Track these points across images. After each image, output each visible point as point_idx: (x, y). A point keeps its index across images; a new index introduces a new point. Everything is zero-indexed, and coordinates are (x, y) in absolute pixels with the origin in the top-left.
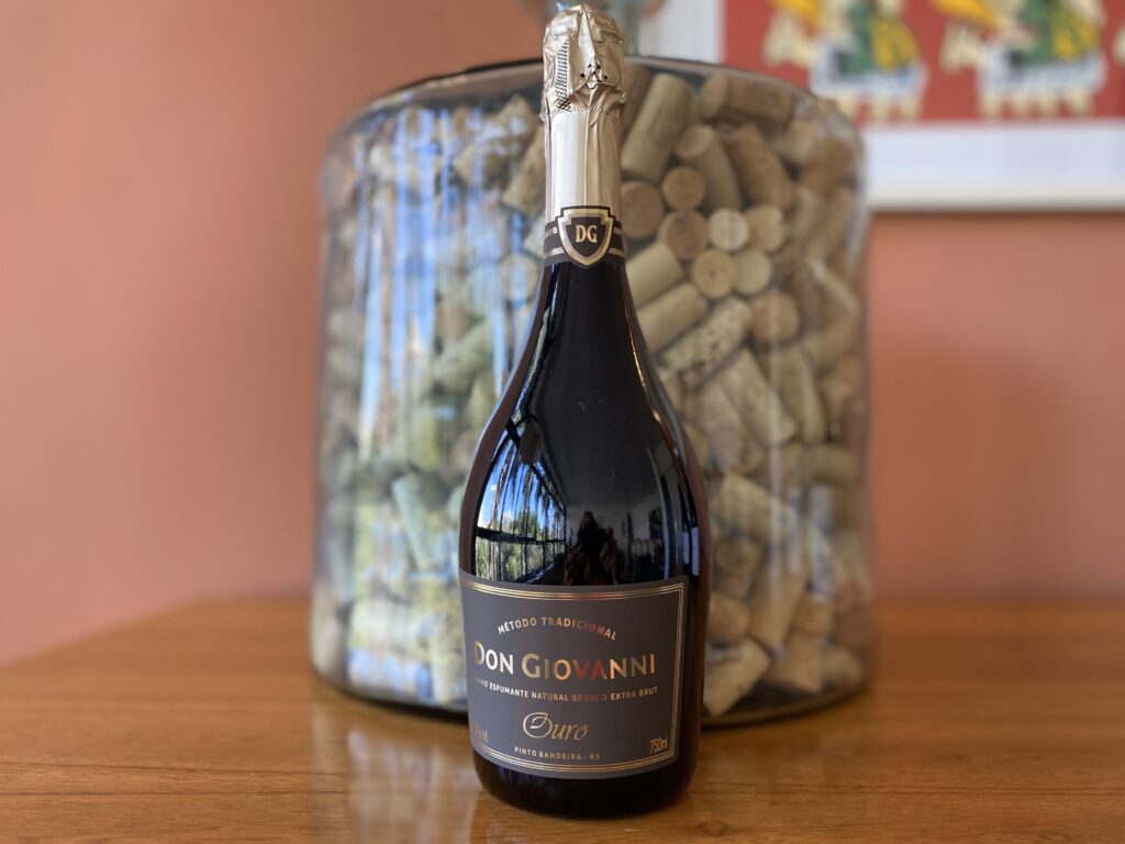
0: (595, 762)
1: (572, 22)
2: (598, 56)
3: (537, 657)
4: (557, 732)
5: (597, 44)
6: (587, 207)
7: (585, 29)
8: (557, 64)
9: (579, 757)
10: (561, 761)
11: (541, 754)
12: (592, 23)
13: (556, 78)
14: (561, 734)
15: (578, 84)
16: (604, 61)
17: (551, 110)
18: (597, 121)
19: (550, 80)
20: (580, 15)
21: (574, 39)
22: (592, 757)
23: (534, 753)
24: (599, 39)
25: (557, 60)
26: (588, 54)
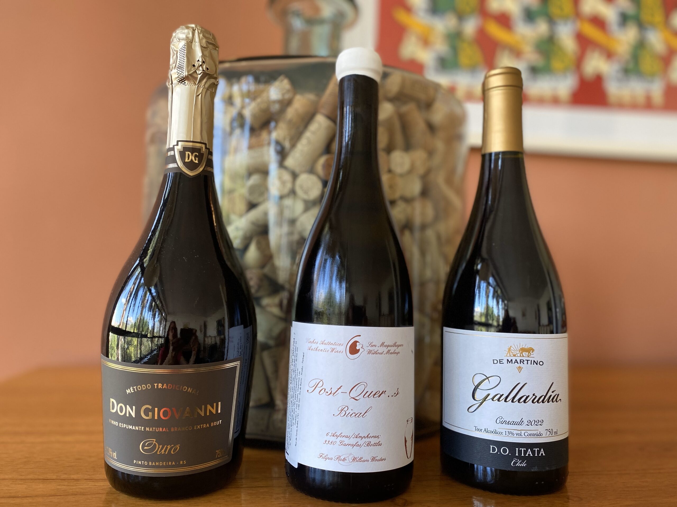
0: (183, 465)
1: (189, 34)
2: (203, 56)
3: (150, 407)
4: (161, 450)
5: (203, 48)
6: (193, 142)
7: (197, 39)
8: (178, 56)
9: (174, 463)
10: (163, 467)
11: (150, 463)
12: (201, 35)
13: (177, 64)
14: (163, 451)
15: (191, 70)
16: (207, 59)
17: (173, 83)
18: (201, 92)
19: (174, 65)
20: (194, 30)
21: (189, 44)
22: (181, 463)
23: (146, 463)
24: (205, 46)
25: (178, 54)
26: (198, 54)
